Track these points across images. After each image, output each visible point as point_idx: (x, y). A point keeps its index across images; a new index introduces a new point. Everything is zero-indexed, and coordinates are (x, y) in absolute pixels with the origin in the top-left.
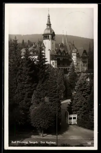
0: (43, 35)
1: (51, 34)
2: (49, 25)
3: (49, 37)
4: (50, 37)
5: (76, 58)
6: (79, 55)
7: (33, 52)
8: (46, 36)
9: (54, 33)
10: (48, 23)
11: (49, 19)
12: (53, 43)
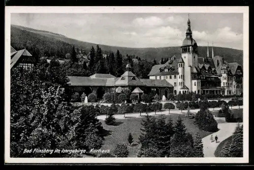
0: (181, 47)
1: (192, 46)
2: (189, 34)
3: (189, 49)
4: (191, 50)
5: (226, 76)
6: (231, 73)
7: (169, 70)
8: (185, 49)
9: (195, 44)
10: (188, 32)
11: (189, 26)
12: (194, 58)
